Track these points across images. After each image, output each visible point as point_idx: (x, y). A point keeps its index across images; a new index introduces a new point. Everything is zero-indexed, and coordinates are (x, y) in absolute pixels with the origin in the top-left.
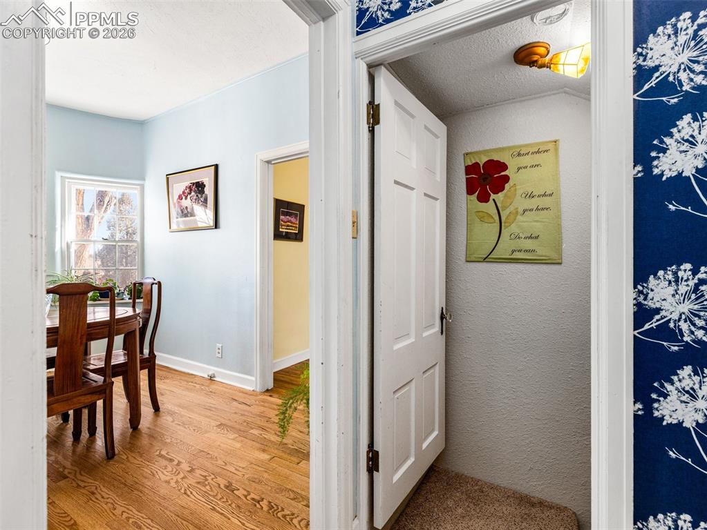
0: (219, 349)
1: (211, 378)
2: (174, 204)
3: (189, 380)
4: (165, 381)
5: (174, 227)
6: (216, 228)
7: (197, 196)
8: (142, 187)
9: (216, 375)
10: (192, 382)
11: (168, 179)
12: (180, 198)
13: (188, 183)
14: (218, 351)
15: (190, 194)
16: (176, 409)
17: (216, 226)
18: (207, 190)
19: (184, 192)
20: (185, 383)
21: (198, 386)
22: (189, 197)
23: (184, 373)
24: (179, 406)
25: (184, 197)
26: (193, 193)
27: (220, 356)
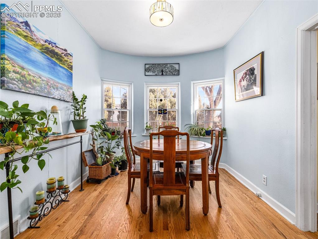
0: (264, 178)
1: (258, 197)
2: (238, 85)
3: (244, 191)
4: (230, 186)
5: (238, 98)
6: (262, 95)
7: (250, 77)
8: (224, 80)
9: (262, 196)
10: (245, 194)
11: (234, 72)
12: (240, 81)
13: (244, 71)
14: (263, 180)
15: (246, 77)
16: (231, 212)
17: (262, 94)
18: (256, 72)
19: (242, 77)
20: (241, 193)
21: (248, 199)
22: (245, 79)
23: (242, 185)
24: (233, 210)
25: (242, 80)
26: (247, 76)
27: (265, 183)
